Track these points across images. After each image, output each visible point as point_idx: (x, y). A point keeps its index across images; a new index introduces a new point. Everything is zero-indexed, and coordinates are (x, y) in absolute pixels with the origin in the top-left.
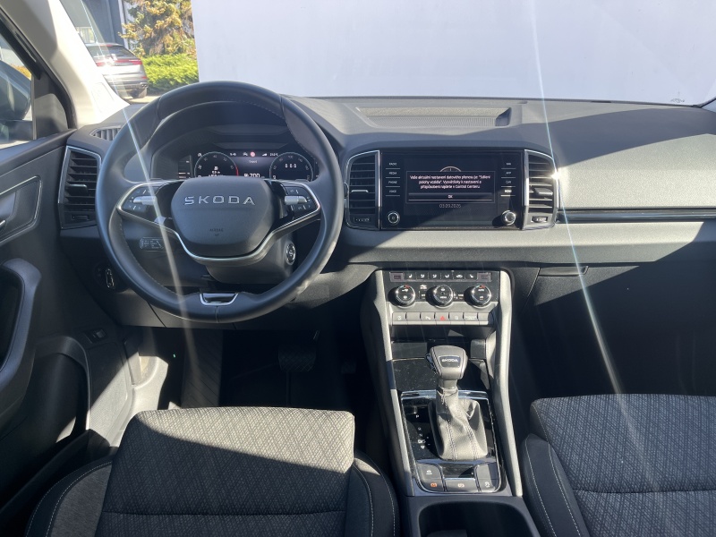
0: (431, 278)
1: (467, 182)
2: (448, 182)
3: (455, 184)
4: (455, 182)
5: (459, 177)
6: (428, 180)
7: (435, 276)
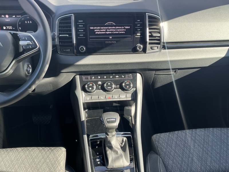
0: (104, 78)
1: (118, 30)
2: (109, 30)
3: (113, 31)
4: (112, 30)
5: (115, 28)
6: (99, 29)
7: (105, 77)
